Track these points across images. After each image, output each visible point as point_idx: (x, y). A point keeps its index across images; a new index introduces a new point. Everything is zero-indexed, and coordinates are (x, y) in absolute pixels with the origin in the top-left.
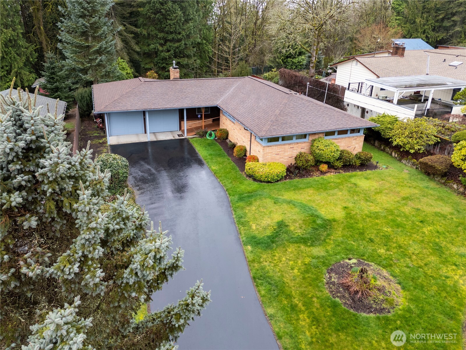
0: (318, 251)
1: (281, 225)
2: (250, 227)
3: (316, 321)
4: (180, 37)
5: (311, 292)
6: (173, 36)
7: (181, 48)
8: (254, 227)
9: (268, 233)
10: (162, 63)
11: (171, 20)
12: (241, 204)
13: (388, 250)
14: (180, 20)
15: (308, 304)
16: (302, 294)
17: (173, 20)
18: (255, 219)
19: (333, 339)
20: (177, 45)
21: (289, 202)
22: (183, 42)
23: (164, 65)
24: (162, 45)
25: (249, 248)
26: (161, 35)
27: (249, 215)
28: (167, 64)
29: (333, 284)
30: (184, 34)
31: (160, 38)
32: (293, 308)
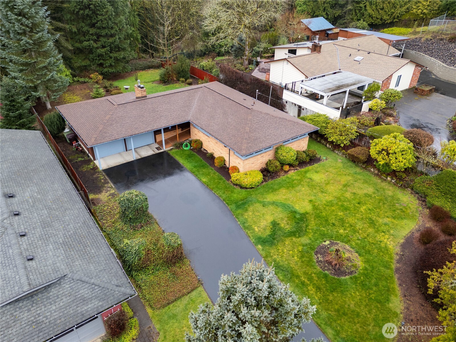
0: (305, 240)
1: (275, 224)
2: (254, 230)
3: (318, 289)
4: (113, 32)
5: (310, 271)
6: (106, 32)
7: (116, 43)
8: (257, 230)
9: (268, 232)
10: (99, 60)
11: (102, 15)
12: (239, 211)
13: (345, 230)
14: (112, 15)
15: (310, 279)
16: (305, 273)
17: (103, 16)
18: (255, 223)
19: (331, 298)
20: (111, 40)
21: (273, 203)
22: (117, 37)
23: (102, 61)
24: (95, 41)
25: (260, 247)
26: (92, 31)
27: (249, 220)
28: (103, 60)
29: (321, 261)
30: (117, 29)
31: (92, 34)
32: (303, 283)
